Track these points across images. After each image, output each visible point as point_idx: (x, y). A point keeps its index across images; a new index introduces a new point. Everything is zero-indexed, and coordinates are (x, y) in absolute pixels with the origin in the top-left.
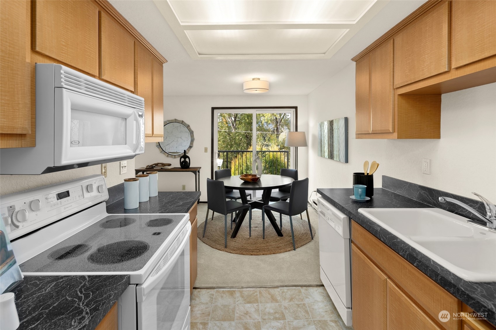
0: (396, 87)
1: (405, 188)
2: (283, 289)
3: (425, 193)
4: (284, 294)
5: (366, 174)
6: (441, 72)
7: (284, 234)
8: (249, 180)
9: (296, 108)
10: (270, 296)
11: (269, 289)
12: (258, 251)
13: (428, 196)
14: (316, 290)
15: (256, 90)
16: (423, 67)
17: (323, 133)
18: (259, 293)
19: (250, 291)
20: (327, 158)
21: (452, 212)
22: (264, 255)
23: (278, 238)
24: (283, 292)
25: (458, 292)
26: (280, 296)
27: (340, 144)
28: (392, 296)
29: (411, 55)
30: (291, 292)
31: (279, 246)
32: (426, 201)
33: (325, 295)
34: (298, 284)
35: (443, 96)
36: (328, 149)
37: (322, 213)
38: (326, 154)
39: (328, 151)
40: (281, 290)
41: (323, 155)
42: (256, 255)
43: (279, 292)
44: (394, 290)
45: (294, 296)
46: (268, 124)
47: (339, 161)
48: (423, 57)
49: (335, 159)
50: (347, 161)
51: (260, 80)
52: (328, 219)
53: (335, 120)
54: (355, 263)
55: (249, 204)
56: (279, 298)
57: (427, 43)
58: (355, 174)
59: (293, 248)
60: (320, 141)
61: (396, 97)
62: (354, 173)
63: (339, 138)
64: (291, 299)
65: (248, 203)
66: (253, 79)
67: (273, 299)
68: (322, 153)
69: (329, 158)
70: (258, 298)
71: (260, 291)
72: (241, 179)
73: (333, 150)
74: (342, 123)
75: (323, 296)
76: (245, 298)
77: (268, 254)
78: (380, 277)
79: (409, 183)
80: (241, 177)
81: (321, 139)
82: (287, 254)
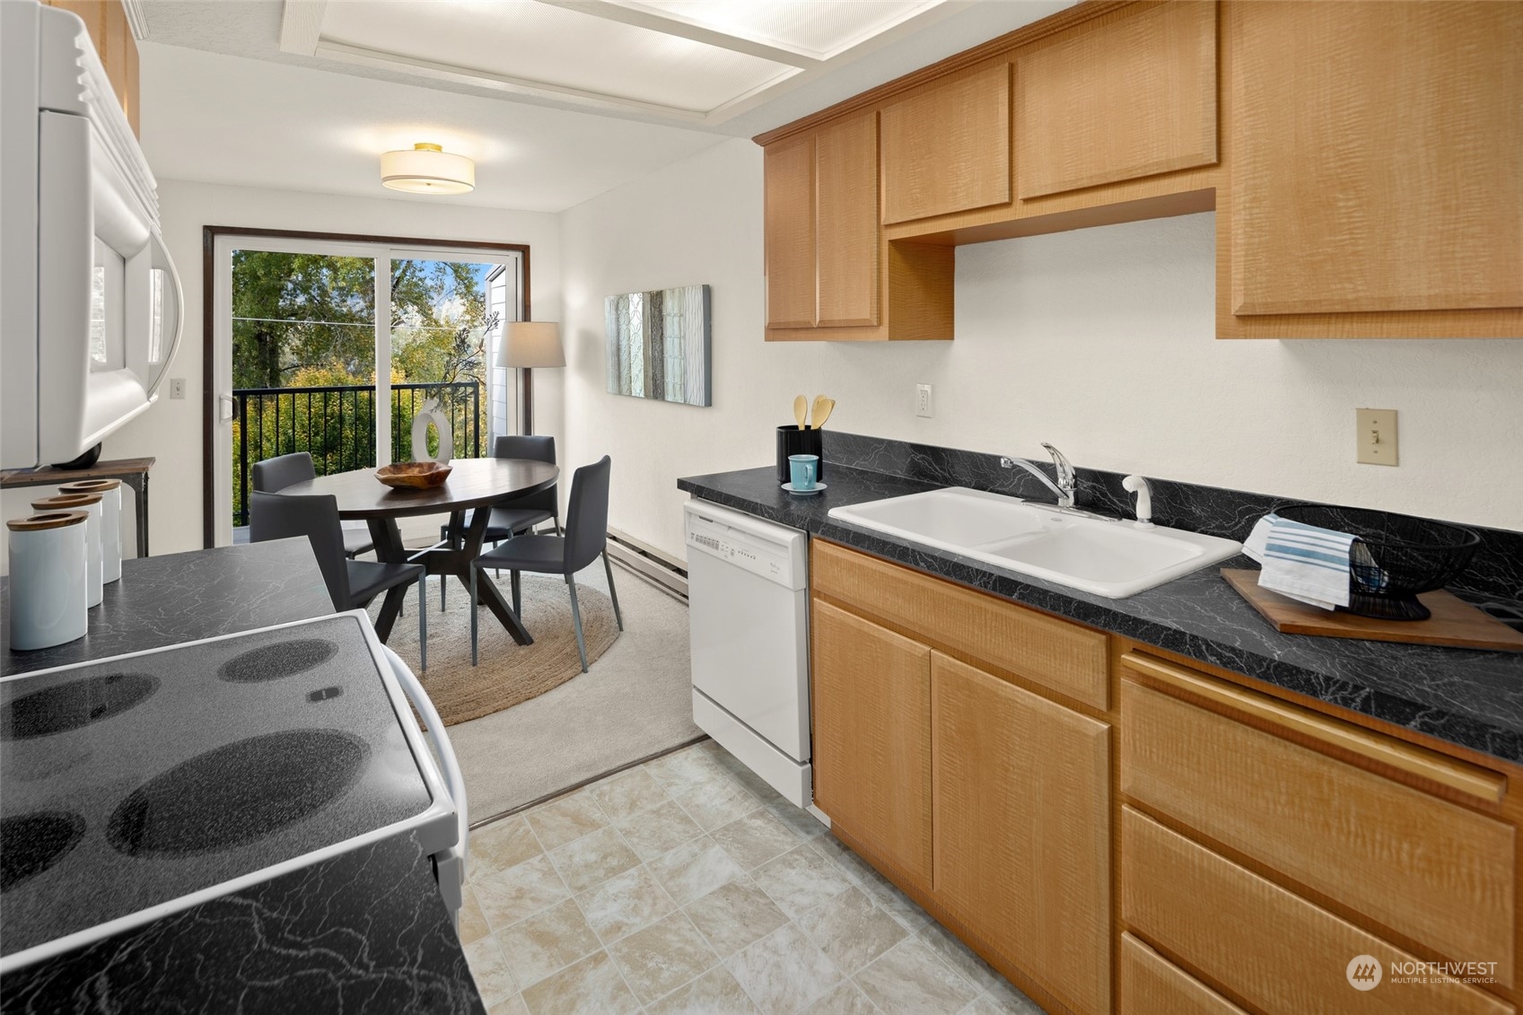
0: (887, 223)
1: (876, 454)
2: (599, 788)
3: (923, 458)
4: (607, 799)
5: (802, 428)
6: (995, 203)
7: (535, 636)
8: (418, 483)
9: (525, 250)
10: (568, 818)
11: (556, 803)
12: (473, 705)
13: (930, 464)
14: (686, 758)
15: (429, 184)
16: (955, 186)
17: (623, 327)
18: (532, 824)
19: (501, 830)
20: (642, 395)
21: (984, 490)
22: (497, 711)
23: (522, 652)
24: (601, 795)
25: (1115, 620)
26: (599, 809)
27: (688, 356)
28: (947, 685)
29: (927, 156)
30: (623, 787)
31: (533, 673)
32: (926, 476)
33: (711, 762)
34: (636, 758)
35: (958, 250)
36: (646, 371)
37: (705, 543)
38: (638, 387)
39: (646, 376)
40: (592, 791)
41: (625, 388)
42: (474, 719)
43: (588, 798)
44: (952, 670)
45: (637, 793)
46: (347, 296)
47: (683, 402)
48: (955, 165)
49: (669, 398)
50: (709, 402)
51: (443, 150)
52: (732, 554)
53: (668, 292)
54: (828, 645)
55: (412, 562)
56: (597, 816)
57: (965, 138)
58: (782, 431)
59: (580, 669)
60: (614, 348)
61: (885, 247)
62: (780, 428)
63: (682, 341)
64: (632, 806)
65: (409, 559)
66: (418, 147)
67: (582, 823)
68: (623, 383)
69: (647, 396)
70: (535, 839)
71: (534, 818)
72: (384, 481)
73: (663, 372)
74: (695, 301)
75: (708, 765)
76: (493, 856)
77: (511, 706)
78: (912, 652)
79: (887, 440)
80: (382, 477)
81: (619, 345)
82: (567, 689)
